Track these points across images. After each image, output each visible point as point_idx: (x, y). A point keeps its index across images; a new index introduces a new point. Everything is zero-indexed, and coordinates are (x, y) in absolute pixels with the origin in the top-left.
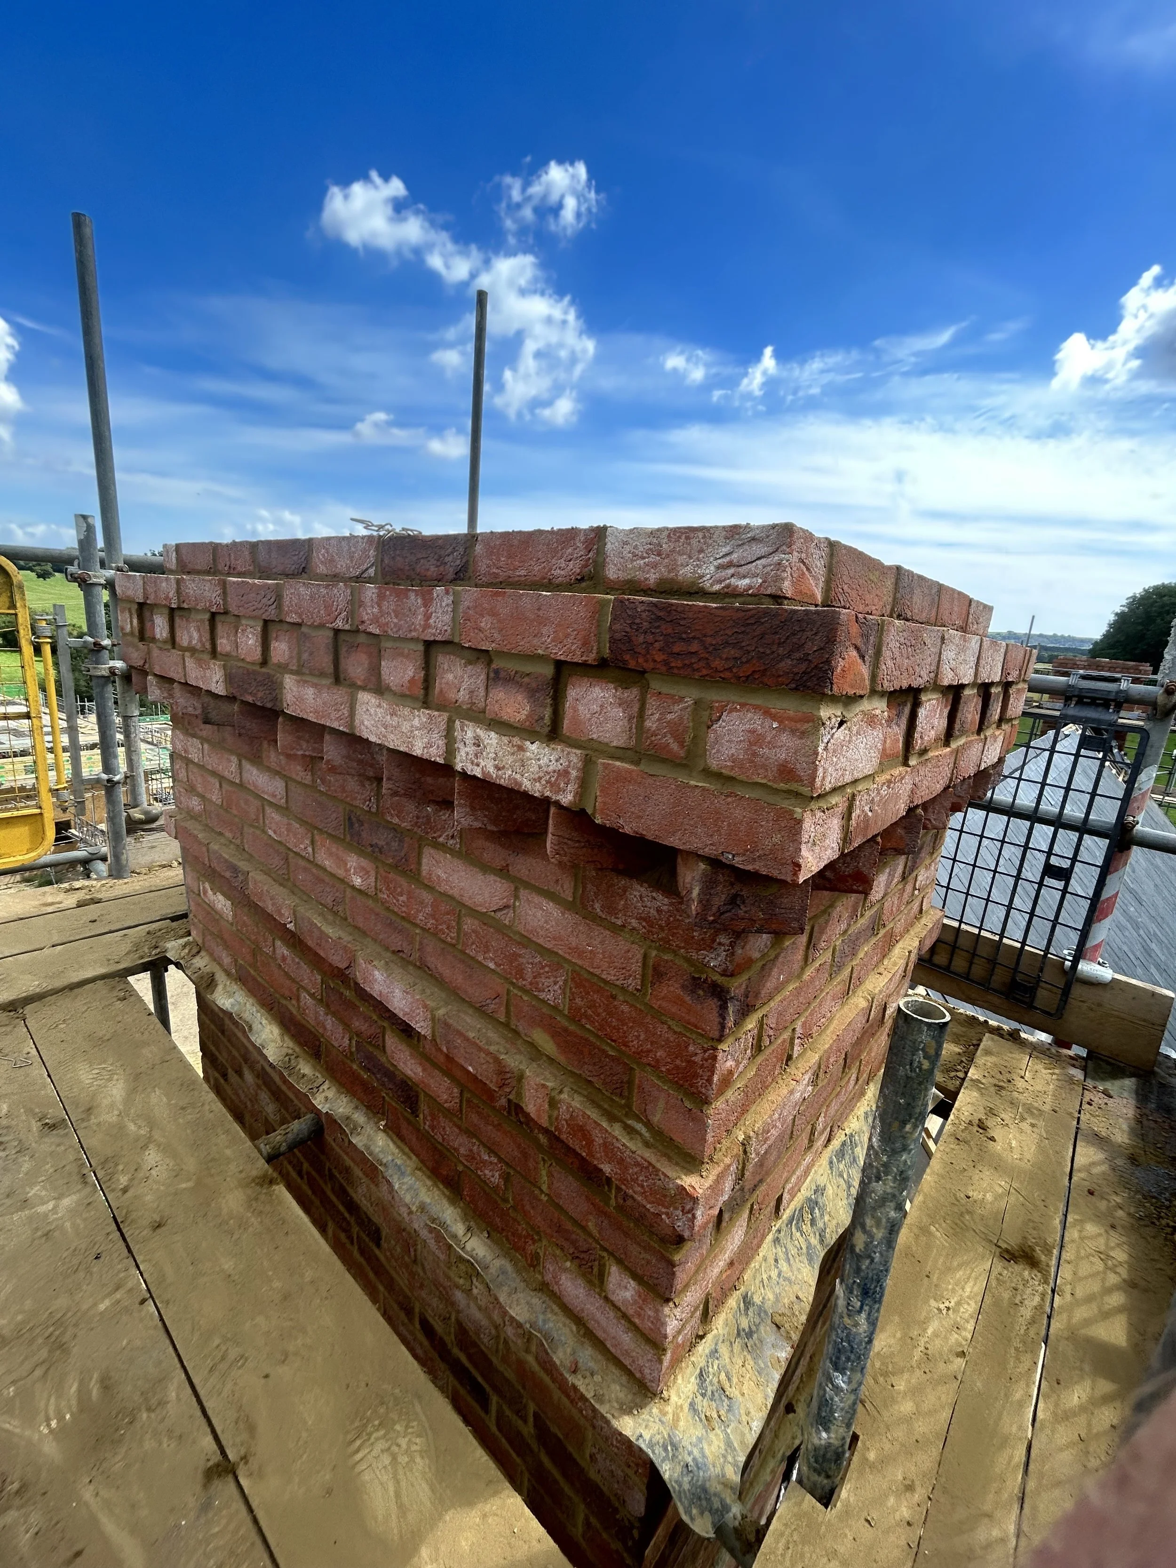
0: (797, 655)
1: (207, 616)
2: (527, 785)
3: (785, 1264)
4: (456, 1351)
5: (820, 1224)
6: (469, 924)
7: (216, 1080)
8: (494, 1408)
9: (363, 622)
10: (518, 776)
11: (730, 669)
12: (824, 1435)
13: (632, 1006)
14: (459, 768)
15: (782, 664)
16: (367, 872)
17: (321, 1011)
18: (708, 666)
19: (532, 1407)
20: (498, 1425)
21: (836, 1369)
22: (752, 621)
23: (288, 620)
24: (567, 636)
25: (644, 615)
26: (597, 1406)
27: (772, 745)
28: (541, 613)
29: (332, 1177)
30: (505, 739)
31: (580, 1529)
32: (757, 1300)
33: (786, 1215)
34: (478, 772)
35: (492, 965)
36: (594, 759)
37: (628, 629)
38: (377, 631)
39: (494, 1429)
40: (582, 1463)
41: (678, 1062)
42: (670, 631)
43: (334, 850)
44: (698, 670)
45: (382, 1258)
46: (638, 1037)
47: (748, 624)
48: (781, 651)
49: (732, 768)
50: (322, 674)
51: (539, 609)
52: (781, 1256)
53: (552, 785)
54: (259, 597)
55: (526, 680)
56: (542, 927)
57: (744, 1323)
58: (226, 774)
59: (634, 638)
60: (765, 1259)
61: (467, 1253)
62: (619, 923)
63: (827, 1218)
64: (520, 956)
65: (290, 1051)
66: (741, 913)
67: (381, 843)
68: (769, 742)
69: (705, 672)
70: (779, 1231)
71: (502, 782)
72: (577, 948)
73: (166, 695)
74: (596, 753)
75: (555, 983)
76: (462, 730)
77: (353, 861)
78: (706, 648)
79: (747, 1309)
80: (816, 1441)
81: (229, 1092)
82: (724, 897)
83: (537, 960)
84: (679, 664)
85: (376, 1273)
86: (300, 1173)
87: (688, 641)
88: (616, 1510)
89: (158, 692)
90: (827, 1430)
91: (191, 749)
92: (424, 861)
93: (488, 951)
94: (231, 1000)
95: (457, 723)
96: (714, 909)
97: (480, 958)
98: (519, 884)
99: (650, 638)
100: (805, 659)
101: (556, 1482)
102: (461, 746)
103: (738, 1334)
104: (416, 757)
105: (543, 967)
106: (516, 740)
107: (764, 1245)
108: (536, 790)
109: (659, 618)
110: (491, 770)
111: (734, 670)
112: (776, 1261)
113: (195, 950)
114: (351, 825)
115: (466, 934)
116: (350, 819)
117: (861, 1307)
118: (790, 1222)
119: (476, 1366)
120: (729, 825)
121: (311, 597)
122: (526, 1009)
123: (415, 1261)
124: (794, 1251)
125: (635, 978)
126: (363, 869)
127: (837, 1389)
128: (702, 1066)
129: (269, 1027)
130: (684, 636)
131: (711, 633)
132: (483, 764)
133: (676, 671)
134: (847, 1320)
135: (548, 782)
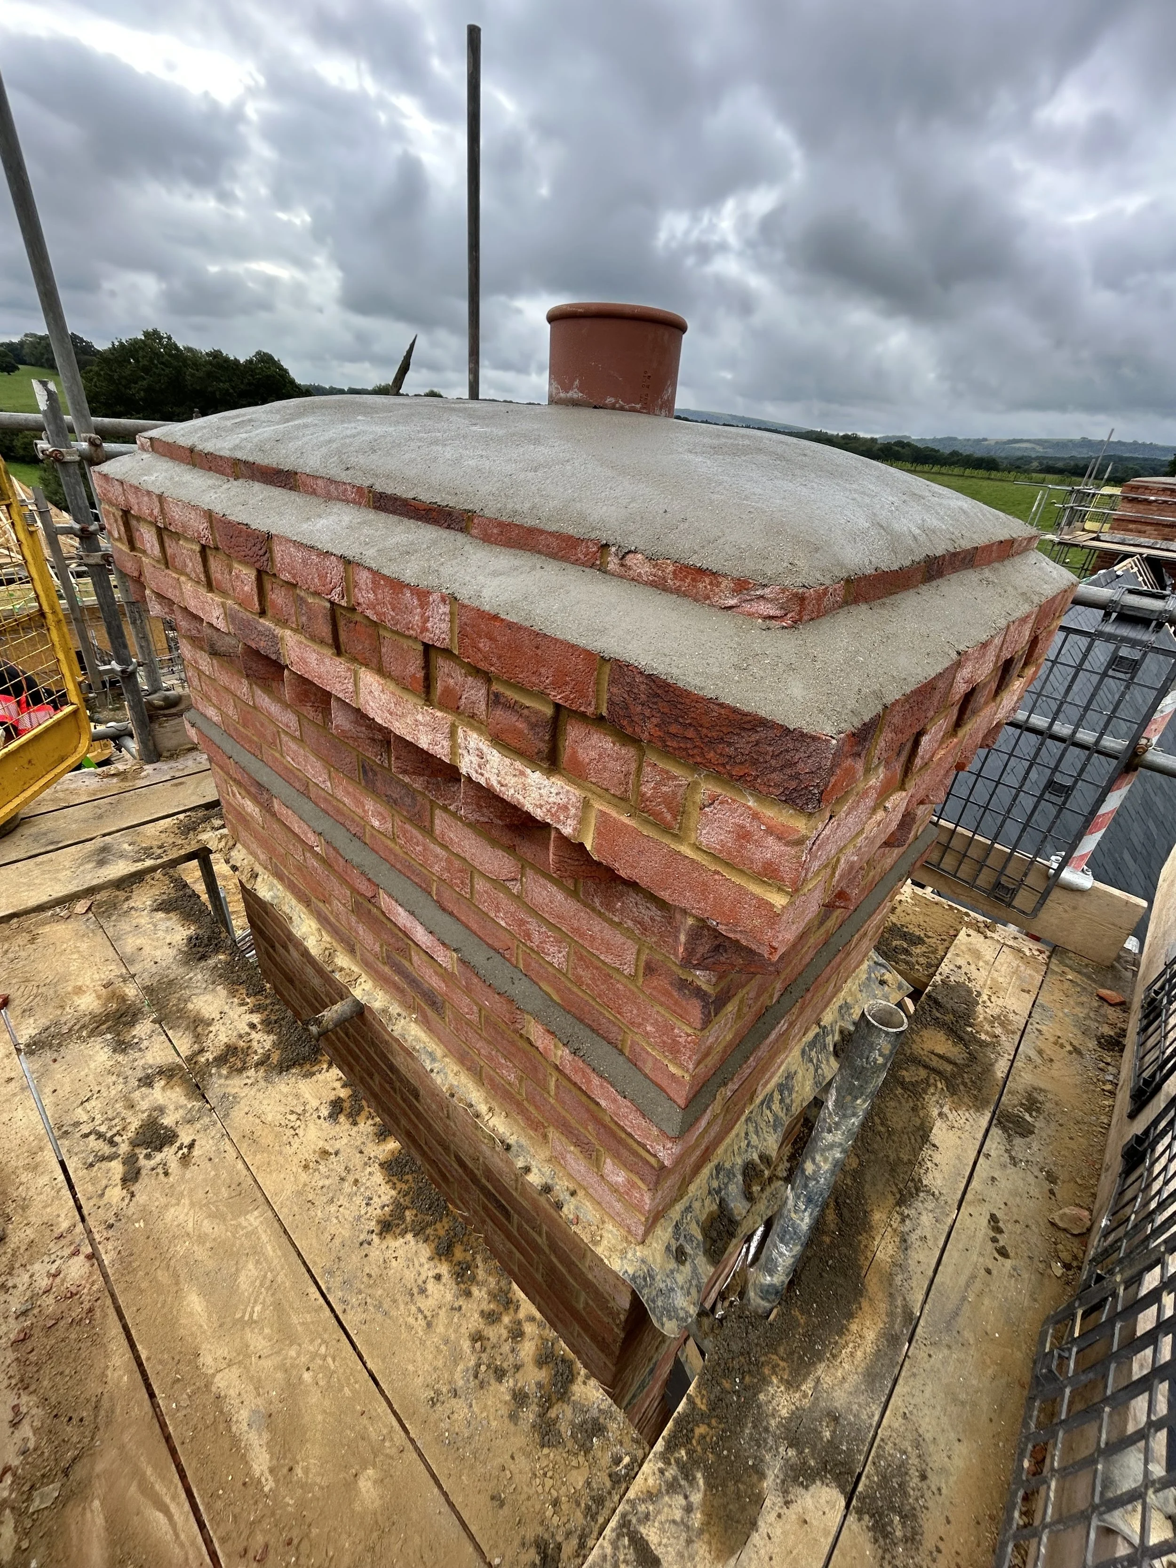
0: (788, 771)
1: (197, 548)
2: (529, 807)
3: (755, 1137)
4: (484, 1181)
5: (788, 1101)
6: (480, 885)
7: (266, 948)
8: (515, 1222)
9: (359, 604)
10: (520, 797)
11: (724, 765)
12: (768, 1278)
13: (625, 987)
14: (463, 771)
15: (774, 775)
16: (384, 818)
17: (353, 919)
18: (702, 755)
19: (545, 1228)
20: (518, 1230)
21: (782, 1241)
22: (748, 726)
23: (282, 577)
24: (566, 684)
25: (643, 687)
26: (593, 1248)
27: (758, 844)
28: (539, 652)
29: (373, 1042)
30: (507, 761)
31: (582, 1306)
32: (727, 1165)
33: (758, 1101)
34: (482, 781)
35: (503, 923)
36: (591, 801)
37: (626, 696)
38: (374, 618)
39: (516, 1233)
40: (584, 1270)
41: (665, 1038)
42: (666, 710)
43: (351, 790)
44: (693, 756)
45: (420, 1108)
46: (631, 1012)
47: (744, 729)
48: (773, 762)
49: (721, 852)
50: (322, 642)
51: (537, 648)
52: (751, 1129)
53: (552, 815)
54: (249, 546)
55: (526, 712)
56: (547, 905)
57: (715, 1184)
58: (238, 693)
59: (632, 707)
60: (737, 1135)
61: (489, 1128)
62: (616, 919)
63: (794, 1095)
64: (528, 923)
65: (328, 946)
66: (722, 959)
67: (395, 796)
68: (756, 841)
69: (699, 760)
70: (751, 1112)
71: (505, 797)
72: (578, 929)
73: (167, 610)
74: (595, 797)
75: (560, 952)
76: (466, 739)
77: (370, 805)
78: (701, 738)
79: (718, 1173)
80: (762, 1281)
81: (278, 959)
82: (707, 947)
83: (544, 929)
84: (675, 744)
85: (417, 1117)
86: (347, 1034)
87: (686, 726)
88: (608, 1301)
89: (158, 607)
90: (771, 1275)
91: (200, 661)
92: (437, 821)
93: (499, 911)
94: (271, 893)
95: (460, 731)
96: (698, 956)
97: (492, 915)
98: (524, 865)
99: (647, 712)
100: (796, 776)
101: (563, 1275)
102: (465, 752)
103: (710, 1193)
104: (422, 750)
105: (548, 937)
106: (518, 764)
107: (737, 1126)
108: (539, 814)
109: (657, 695)
110: (495, 784)
111: (728, 767)
112: (747, 1134)
113: (231, 843)
114: (365, 772)
115: (479, 892)
116: (363, 766)
117: (805, 1210)
118: (762, 1103)
119: (500, 1194)
120: (715, 898)
121: (303, 561)
122: (533, 964)
123: (448, 1117)
124: (763, 1125)
125: (629, 966)
126: (380, 814)
127: (781, 1254)
128: (685, 1046)
129: (307, 921)
130: (681, 720)
131: (707, 725)
132: (486, 775)
133: (671, 750)
134: (793, 1215)
135: (548, 811)
